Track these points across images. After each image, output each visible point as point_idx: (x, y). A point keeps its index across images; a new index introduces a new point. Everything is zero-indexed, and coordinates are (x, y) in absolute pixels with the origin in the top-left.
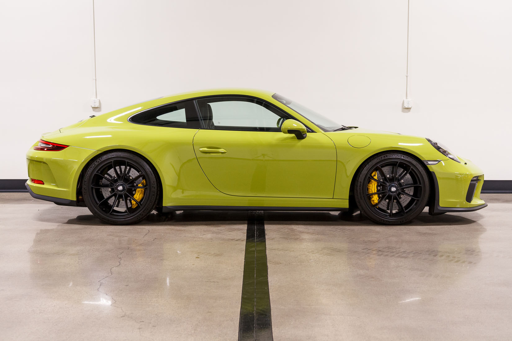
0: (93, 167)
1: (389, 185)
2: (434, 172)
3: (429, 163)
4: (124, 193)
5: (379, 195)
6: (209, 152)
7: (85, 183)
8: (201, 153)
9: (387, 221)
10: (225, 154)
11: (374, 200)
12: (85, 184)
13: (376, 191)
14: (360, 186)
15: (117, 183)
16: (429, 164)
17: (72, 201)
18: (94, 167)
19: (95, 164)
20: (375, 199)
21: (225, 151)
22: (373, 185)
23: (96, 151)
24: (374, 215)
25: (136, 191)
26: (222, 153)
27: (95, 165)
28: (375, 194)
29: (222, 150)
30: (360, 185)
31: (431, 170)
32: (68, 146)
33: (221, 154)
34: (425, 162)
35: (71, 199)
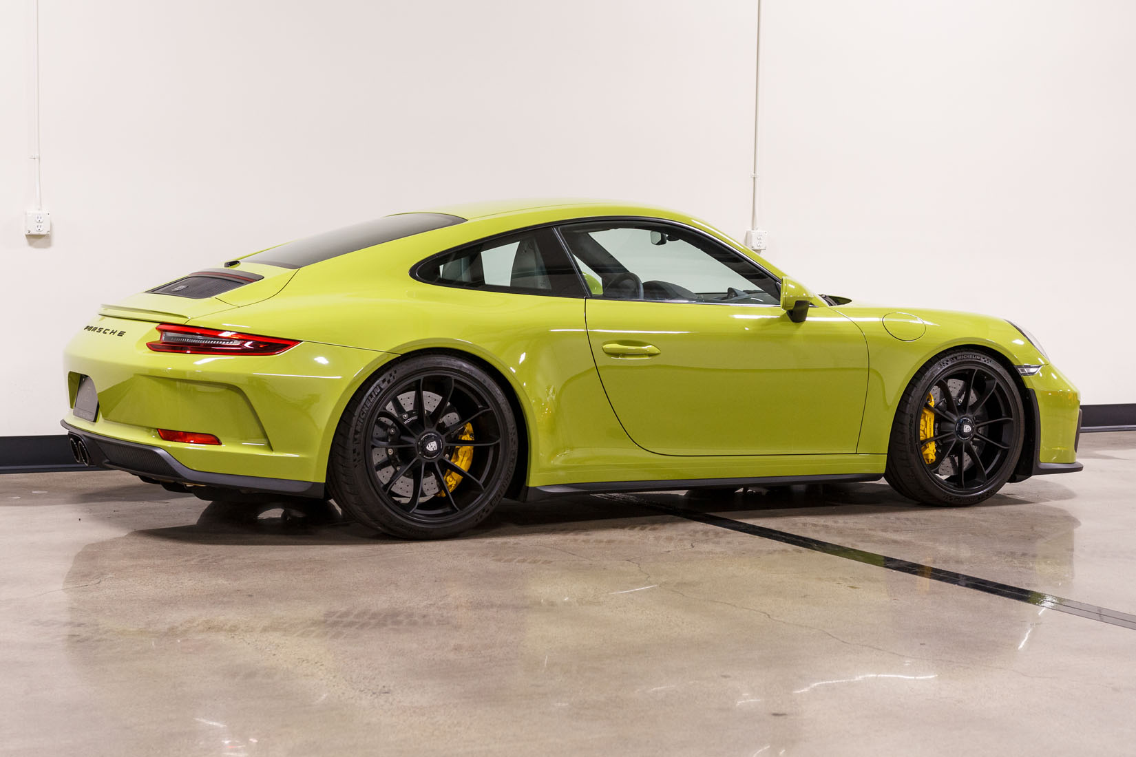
0: (377, 396)
1: (958, 421)
2: (1033, 390)
3: (1026, 370)
4: (438, 459)
5: (936, 442)
6: (624, 352)
7: (357, 436)
8: (606, 355)
9: (957, 498)
10: (657, 357)
11: (927, 455)
12: (355, 439)
13: (932, 435)
14: (910, 425)
15: (421, 434)
16: (1025, 374)
17: (314, 484)
18: (379, 393)
19: (382, 387)
20: (931, 451)
21: (657, 351)
22: (928, 421)
23: (382, 355)
24: (935, 486)
25: (459, 454)
26: (650, 355)
27: (381, 389)
28: (929, 440)
29: (649, 348)
30: (911, 422)
31: (1029, 386)
32: (297, 342)
33: (647, 358)
34: (1019, 369)
35: (312, 480)
